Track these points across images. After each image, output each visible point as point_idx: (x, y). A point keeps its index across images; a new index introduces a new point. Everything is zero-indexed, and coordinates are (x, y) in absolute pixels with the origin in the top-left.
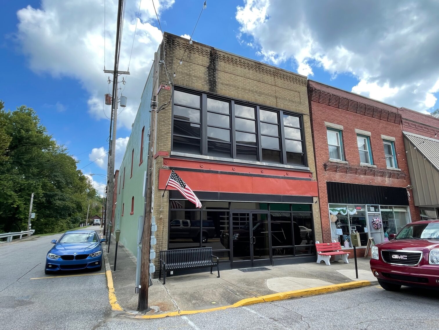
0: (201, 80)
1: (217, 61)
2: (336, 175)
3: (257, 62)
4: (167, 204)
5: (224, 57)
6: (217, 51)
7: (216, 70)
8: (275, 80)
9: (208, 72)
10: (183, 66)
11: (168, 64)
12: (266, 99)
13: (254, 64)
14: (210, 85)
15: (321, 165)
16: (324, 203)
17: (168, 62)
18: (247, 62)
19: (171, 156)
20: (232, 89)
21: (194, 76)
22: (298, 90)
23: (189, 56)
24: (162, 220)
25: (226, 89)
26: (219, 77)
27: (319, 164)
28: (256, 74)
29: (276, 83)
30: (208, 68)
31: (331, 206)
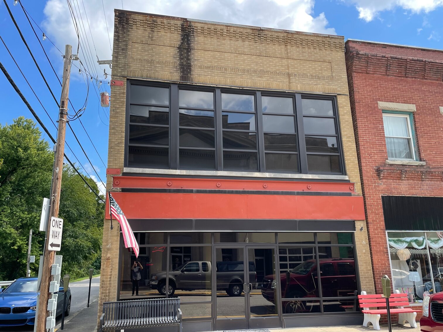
0: (169, 66)
1: (192, 37)
2: (400, 185)
3: (256, 28)
4: (117, 238)
5: (202, 29)
6: (191, 23)
7: (192, 50)
8: (286, 50)
9: (178, 54)
10: (143, 51)
11: (121, 51)
12: (272, 80)
13: (251, 32)
14: (181, 72)
15: (372, 171)
16: (377, 229)
17: (120, 49)
18: (239, 31)
19: (124, 174)
20: (216, 73)
21: (158, 63)
22: (329, 58)
23: (150, 36)
24: (110, 260)
25: (206, 74)
26: (196, 58)
27: (368, 169)
28: (255, 45)
29: (289, 54)
30: (179, 48)
31: (390, 235)
